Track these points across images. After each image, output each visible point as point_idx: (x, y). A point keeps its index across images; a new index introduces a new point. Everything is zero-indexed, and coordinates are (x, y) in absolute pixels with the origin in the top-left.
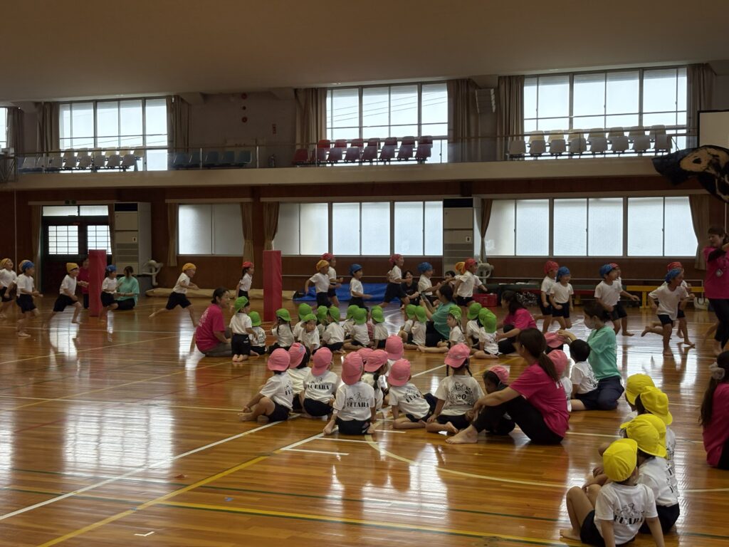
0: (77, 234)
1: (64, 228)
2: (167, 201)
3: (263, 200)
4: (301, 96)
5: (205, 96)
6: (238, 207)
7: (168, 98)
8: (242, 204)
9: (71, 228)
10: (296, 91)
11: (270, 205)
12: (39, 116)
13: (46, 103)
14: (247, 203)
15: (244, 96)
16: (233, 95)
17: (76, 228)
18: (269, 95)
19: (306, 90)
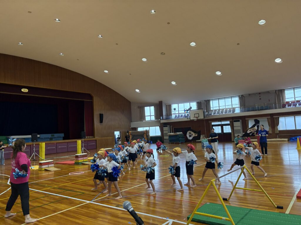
0: (220, 128)
1: (217, 127)
2: (246, 119)
3: (274, 117)
4: (277, 92)
5: (249, 95)
6: (266, 119)
7: (239, 96)
8: (267, 118)
9: (219, 127)
10: (276, 91)
11: (276, 118)
12: (206, 103)
13: (207, 100)
14: (269, 118)
15: (260, 93)
16: (256, 93)
17: (220, 127)
18: (268, 92)
19: (278, 90)
